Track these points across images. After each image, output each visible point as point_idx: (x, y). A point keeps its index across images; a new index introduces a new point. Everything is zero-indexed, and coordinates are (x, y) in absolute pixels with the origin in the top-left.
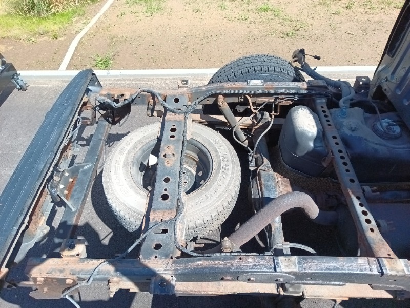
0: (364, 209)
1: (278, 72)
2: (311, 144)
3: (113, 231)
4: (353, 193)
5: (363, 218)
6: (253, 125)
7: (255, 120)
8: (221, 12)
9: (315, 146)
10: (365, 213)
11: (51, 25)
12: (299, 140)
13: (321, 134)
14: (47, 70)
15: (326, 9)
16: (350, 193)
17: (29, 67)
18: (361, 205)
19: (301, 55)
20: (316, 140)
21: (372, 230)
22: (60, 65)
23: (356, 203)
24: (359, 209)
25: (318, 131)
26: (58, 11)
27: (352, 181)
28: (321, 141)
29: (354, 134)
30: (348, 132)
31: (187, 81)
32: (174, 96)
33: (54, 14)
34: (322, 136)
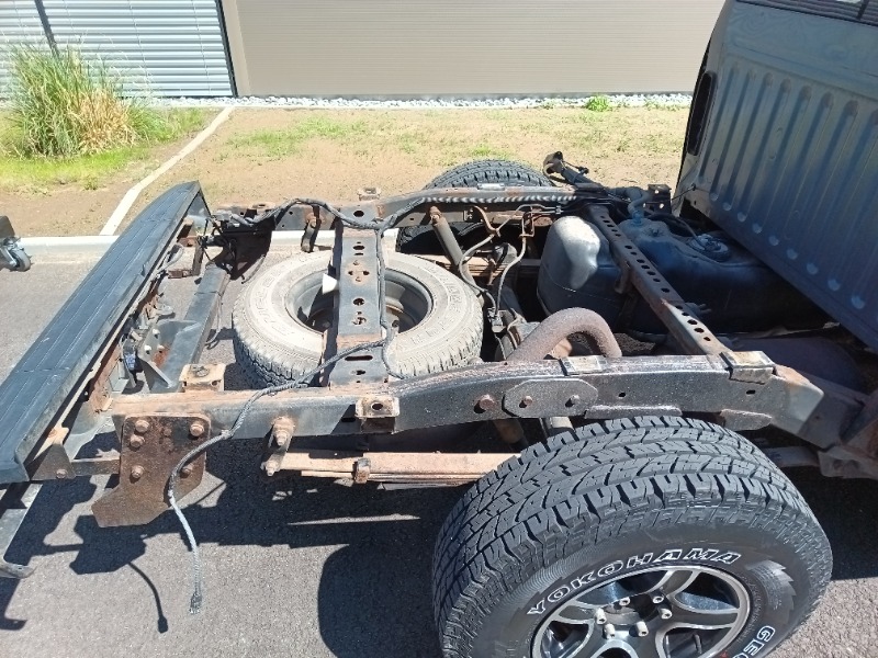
0: (689, 318)
1: (524, 179)
2: (593, 262)
3: (226, 481)
4: (670, 302)
5: (691, 328)
6: (491, 268)
7: (493, 260)
8: (405, 155)
9: (599, 266)
10: (691, 322)
11: (82, 170)
12: (573, 257)
13: (607, 247)
14: (73, 235)
15: (586, 152)
16: (666, 303)
17: (36, 232)
18: (684, 314)
19: (557, 160)
20: (600, 255)
21: (707, 339)
22: (101, 227)
23: (678, 313)
24: (684, 320)
25: (601, 243)
26: (95, 151)
27: (666, 290)
28: (609, 260)
29: (657, 240)
30: (649, 239)
31: (373, 191)
32: (355, 208)
33: (87, 155)
34: (608, 251)
